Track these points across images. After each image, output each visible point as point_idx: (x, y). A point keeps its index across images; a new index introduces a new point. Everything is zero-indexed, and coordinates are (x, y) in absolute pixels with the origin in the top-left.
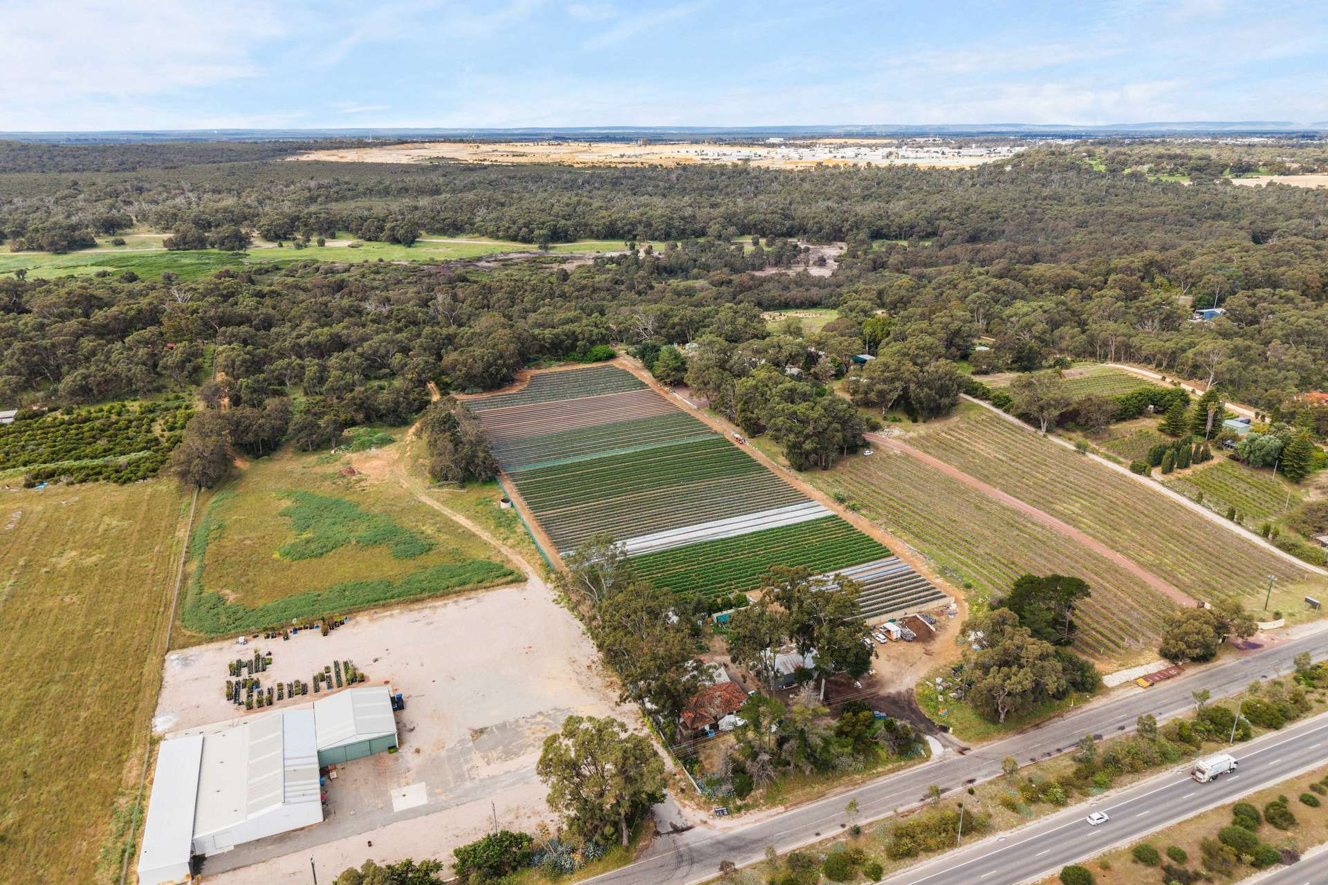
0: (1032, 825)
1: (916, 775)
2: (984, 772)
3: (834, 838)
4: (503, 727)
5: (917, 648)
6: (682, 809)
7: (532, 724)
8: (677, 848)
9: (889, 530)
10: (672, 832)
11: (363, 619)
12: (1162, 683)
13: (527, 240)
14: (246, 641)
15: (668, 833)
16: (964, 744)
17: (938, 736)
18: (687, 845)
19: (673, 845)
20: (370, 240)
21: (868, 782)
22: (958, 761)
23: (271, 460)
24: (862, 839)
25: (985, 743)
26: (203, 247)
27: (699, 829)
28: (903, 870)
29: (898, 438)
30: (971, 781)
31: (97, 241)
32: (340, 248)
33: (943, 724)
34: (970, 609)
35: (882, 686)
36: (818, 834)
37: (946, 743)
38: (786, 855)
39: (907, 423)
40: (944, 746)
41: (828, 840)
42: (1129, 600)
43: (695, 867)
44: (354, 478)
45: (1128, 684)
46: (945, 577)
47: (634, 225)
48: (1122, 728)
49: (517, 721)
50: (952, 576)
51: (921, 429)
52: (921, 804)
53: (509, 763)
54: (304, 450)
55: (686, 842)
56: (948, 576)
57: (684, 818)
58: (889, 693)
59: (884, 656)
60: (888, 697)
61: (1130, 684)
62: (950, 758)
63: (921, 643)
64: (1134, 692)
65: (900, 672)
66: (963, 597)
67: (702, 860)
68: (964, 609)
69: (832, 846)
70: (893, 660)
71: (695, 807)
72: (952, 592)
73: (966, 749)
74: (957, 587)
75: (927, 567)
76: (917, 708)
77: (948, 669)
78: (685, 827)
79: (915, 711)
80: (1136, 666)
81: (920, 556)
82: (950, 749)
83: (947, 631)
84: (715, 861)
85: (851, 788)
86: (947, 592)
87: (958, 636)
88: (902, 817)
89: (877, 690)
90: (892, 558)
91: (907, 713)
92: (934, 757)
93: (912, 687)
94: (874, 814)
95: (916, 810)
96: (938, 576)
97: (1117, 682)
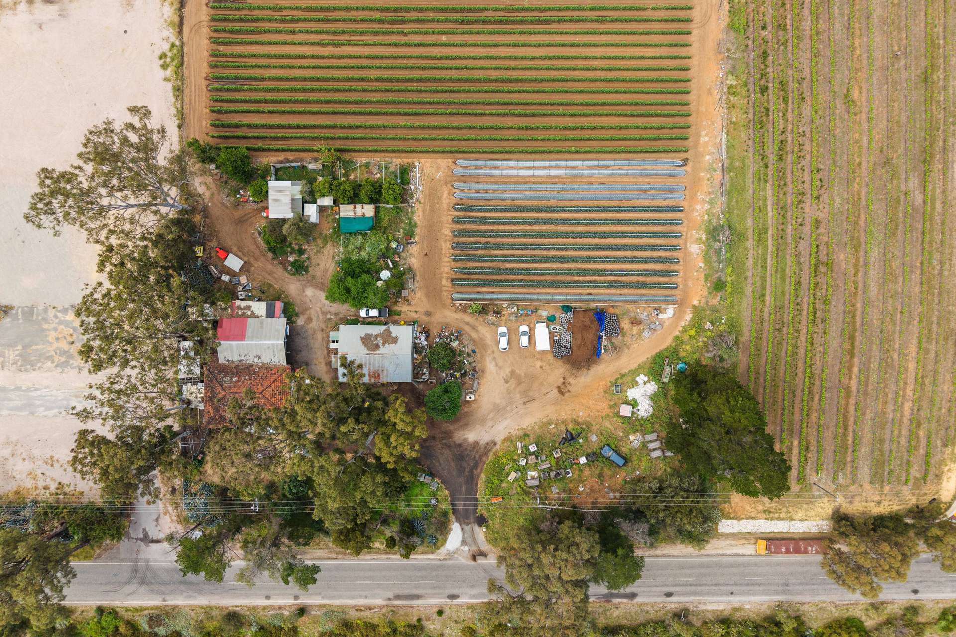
2: (474, 591)
3: (280, 608)
4: (29, 312)
5: (558, 371)
6: (162, 515)
7: (60, 323)
8: (137, 560)
10: (142, 540)
15: (137, 539)
16: (485, 547)
17: (467, 528)
18: (148, 561)
19: (135, 556)
22: (461, 567)
24: (304, 619)
27: (167, 547)
30: (453, 597)
33: (486, 514)
34: (685, 331)
35: (466, 425)
36: (268, 597)
37: (469, 540)
38: (227, 608)
40: (464, 543)
41: (273, 607)
42: (908, 406)
43: (143, 589)
46: (709, 247)
48: (669, 595)
49: (46, 310)
50: (718, 252)
52: (384, 603)
53: (24, 376)
55: (148, 557)
56: (717, 245)
57: (159, 528)
58: (465, 440)
59: (508, 370)
60: (460, 445)
61: (748, 536)
62: (457, 559)
63: (568, 366)
64: (740, 551)
65: (504, 408)
66: (696, 302)
67: (152, 583)
68: (677, 326)
69: (273, 615)
70: (513, 382)
71: (175, 518)
72: (690, 284)
73: (483, 554)
74: (706, 277)
75: (707, 206)
76: (479, 476)
77: (563, 429)
78: (155, 538)
79: (471, 481)
80: (783, 519)
81: (718, 175)
82: (466, 548)
83: (618, 358)
84: (163, 588)
85: (334, 556)
86: (685, 279)
87: (623, 376)
88: (357, 610)
89: (455, 430)
90: (677, 159)
91: (461, 480)
92: (443, 551)
93: (499, 439)
94: (333, 597)
95: (375, 608)
96: (704, 237)
97: (735, 531)
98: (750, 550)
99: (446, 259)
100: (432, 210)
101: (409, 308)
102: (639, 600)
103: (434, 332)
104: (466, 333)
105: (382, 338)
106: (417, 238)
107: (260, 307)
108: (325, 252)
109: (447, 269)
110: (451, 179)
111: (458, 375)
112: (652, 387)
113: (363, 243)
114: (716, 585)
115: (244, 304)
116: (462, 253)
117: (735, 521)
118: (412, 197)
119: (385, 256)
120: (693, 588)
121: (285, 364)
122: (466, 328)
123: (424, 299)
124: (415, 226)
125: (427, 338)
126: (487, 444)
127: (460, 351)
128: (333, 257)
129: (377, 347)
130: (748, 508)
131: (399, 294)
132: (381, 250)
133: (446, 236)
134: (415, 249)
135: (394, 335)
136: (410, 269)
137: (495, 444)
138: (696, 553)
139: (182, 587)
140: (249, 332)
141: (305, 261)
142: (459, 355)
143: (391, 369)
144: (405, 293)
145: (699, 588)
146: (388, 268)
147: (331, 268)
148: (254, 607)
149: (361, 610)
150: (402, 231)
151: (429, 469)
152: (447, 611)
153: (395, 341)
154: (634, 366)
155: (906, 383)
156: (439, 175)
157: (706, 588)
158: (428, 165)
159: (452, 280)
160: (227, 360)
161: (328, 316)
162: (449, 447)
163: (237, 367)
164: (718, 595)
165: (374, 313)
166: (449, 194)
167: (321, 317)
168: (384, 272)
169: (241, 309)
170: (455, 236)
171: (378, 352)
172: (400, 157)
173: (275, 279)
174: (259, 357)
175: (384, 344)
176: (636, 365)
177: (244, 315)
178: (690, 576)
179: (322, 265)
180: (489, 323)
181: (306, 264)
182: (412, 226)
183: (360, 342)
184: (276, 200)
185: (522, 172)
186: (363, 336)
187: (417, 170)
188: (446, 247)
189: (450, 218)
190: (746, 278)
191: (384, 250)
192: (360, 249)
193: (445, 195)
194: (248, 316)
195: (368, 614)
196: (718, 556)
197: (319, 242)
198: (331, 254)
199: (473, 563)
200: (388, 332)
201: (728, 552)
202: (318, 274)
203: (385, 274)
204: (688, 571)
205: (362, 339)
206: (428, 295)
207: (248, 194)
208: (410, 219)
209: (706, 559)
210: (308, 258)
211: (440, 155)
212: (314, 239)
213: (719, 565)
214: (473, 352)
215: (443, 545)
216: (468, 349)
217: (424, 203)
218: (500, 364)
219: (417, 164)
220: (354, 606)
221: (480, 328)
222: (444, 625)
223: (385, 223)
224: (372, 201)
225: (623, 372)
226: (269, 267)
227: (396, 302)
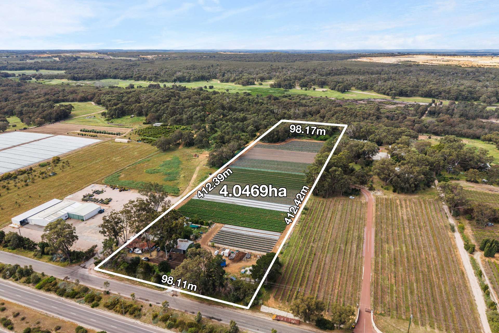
1: (149, 292)
3: (102, 291)
5: (228, 262)
11: (132, 191)
12: (285, 323)
13: (388, 95)
14: (106, 187)
15: (81, 266)
18: (79, 271)
19: (76, 269)
20: (332, 89)
21: (137, 286)
22: (167, 296)
23: (188, 148)
24: (107, 296)
25: (185, 298)
26: (280, 87)
27: (87, 270)
29: (377, 196)
30: (158, 303)
31: (256, 83)
32: (319, 92)
36: (101, 288)
39: (391, 191)
44: (194, 157)
45: (271, 314)
47: (440, 93)
50: (284, 247)
51: (391, 195)
54: (198, 148)
57: (90, 266)
61: (271, 315)
62: (167, 294)
63: (231, 262)
64: (266, 318)
67: (73, 276)
73: (177, 295)
78: (86, 267)
80: (285, 311)
82: (172, 292)
83: (247, 262)
90: (281, 233)
92: (164, 291)
97: (267, 311)
98: (270, 319)
99: (212, 238)
100: (214, 230)
102: (222, 322)
106: (207, 233)
109: (210, 239)
110: (222, 227)
113: (193, 230)
114: (253, 325)
116: (216, 238)
117: (267, 307)
118: (211, 227)
120: (244, 324)
122: (208, 250)
129: (182, 242)
130: (273, 305)
133: (214, 234)
134: (205, 234)
136: (201, 237)
143: (183, 246)
144: (197, 240)
145: (246, 325)
148: (95, 289)
150: (204, 231)
152: (153, 306)
153: (187, 242)
154: (251, 265)
155: (336, 284)
156: (219, 226)
157: (249, 326)
158: (218, 224)
159: (210, 241)
164: (252, 328)
170: (216, 235)
175: (184, 242)
180: (215, 250)
188: (213, 236)
189: (217, 232)
191: (197, 232)
193: (219, 229)
196: (257, 317)
199: (172, 297)
201: (261, 317)
204: (244, 319)
208: (207, 230)
211: (222, 224)
213: (257, 320)
215: (166, 290)
219: (215, 223)
220: (125, 297)
223: (201, 229)
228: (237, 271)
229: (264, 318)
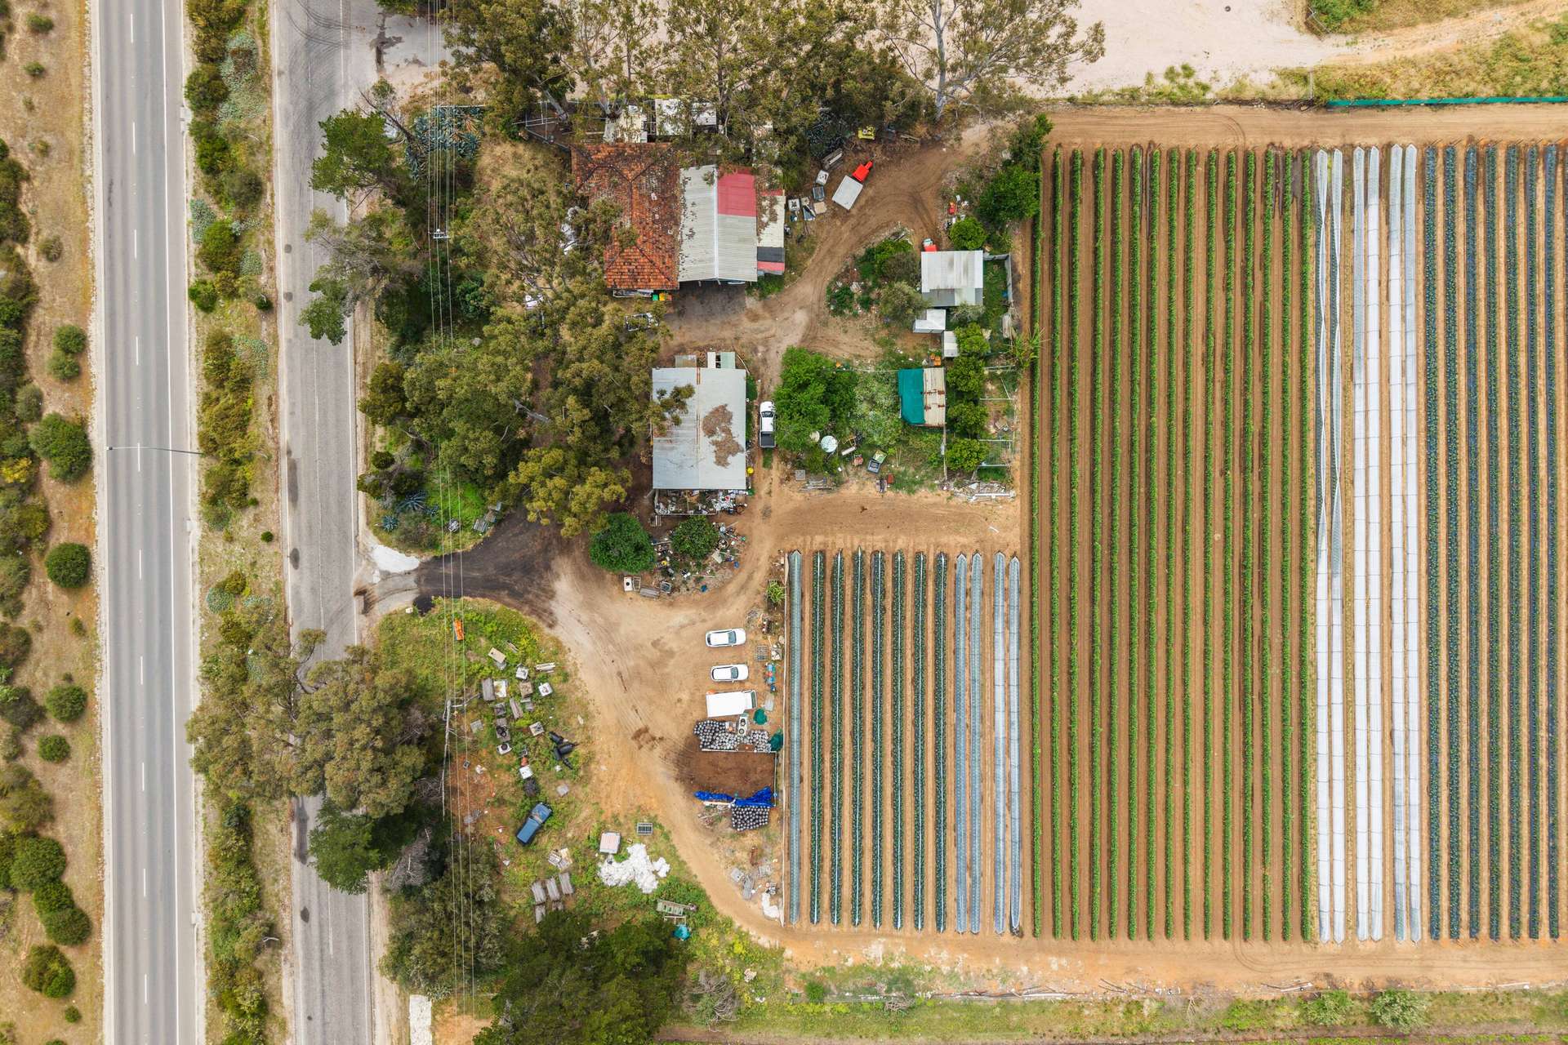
0: (194, 594)
2: (305, 594)
3: (272, 269)
5: (673, 729)
6: (424, 69)
8: (347, 27)
9: (1150, 1006)
10: (382, 35)
15: (382, 27)
16: (380, 611)
17: (411, 581)
18: (347, 46)
19: (354, 23)
22: (345, 570)
24: (254, 309)
28: (194, 342)
30: (295, 558)
33: (434, 612)
34: (742, 936)
35: (582, 577)
36: (288, 248)
37: (390, 584)
38: (269, 179)
40: (386, 575)
41: (272, 257)
43: (299, 37)
46: (879, 974)
48: (305, 915)
50: (871, 989)
52: (283, 444)
55: (353, 46)
56: (882, 987)
57: (403, 65)
58: (558, 576)
59: (674, 645)
60: (548, 568)
62: (358, 565)
63: (681, 745)
64: (381, 1032)
65: (612, 641)
66: (788, 953)
67: (308, 52)
68: (749, 923)
69: (258, 258)
70: (654, 654)
71: (419, 91)
72: (819, 944)
73: (367, 608)
74: (831, 970)
75: (945, 969)
76: (498, 600)
77: (578, 739)
78: (385, 57)
79: (489, 587)
81: (996, 987)
82: (376, 579)
83: (696, 828)
84: (300, 71)
85: (360, 359)
86: (827, 936)
87: (667, 836)
88: (270, 398)
89: (575, 560)
90: (1022, 920)
91: (491, 571)
92: (371, 540)
93: (559, 632)
94: (290, 357)
95: (274, 428)
96: (895, 965)
97: (413, 1022)
99: (856, 543)
100: (936, 519)
101: (776, 481)
102: (296, 865)
103: (737, 523)
104: (735, 576)
105: (725, 442)
106: (890, 494)
107: (774, 237)
108: (866, 343)
109: (840, 544)
110: (987, 550)
111: (665, 563)
112: (648, 885)
113: (881, 406)
114: (323, 992)
115: (780, 210)
116: (868, 568)
117: (429, 1022)
118: (958, 485)
119: (860, 442)
120: (316, 955)
121: (681, 279)
122: (742, 576)
123: (791, 506)
124: (911, 491)
125: (726, 511)
126: (551, 613)
127: (705, 566)
128: (858, 357)
129: (711, 432)
131: (798, 464)
132: (870, 435)
133: (895, 541)
134: (873, 491)
135: (730, 459)
136: (839, 483)
137: (551, 626)
138: (376, 962)
139: (303, 104)
140: (732, 220)
141: (851, 309)
142: (698, 565)
143: (674, 455)
144: (800, 474)
145: (316, 964)
146: (841, 447)
147: (839, 353)
148: (271, 226)
149: (270, 405)
150: (902, 469)
151: (509, 517)
152: (269, 549)
153: (721, 461)
154: (683, 854)
156: (994, 530)
157: (316, 975)
158: (1011, 511)
159: (823, 552)
160: (685, 183)
161: (761, 349)
162: (546, 550)
163: (675, 197)
164: (306, 995)
165: (767, 425)
166: (964, 546)
167: (759, 336)
168: (834, 441)
169: (771, 205)
170: (895, 556)
171: (702, 433)
172: (1022, 465)
173: (822, 261)
174: (691, 235)
175: (715, 443)
176: (684, 857)
177: (760, 211)
178: (337, 948)
179: (843, 338)
180: (752, 613)
181: (846, 311)
182: (911, 486)
183: (718, 404)
184: (951, 263)
185: (999, 667)
186: (729, 409)
187: (1002, 493)
188: (878, 541)
189: (923, 548)
190: (828, 1035)
191: (870, 440)
192: (872, 401)
193: (963, 540)
194: (759, 217)
195: (263, 415)
196: (371, 993)
197: (883, 334)
198: (863, 353)
199: (352, 591)
200: (735, 450)
201: (377, 1011)
202: (831, 332)
203: (830, 444)
204: (344, 946)
205: (724, 407)
206: (798, 512)
207: (961, 216)
208: (921, 483)
209: (366, 973)
210: (856, 315)
211: (1027, 533)
212: (888, 325)
213: (355, 999)
214: (704, 588)
215: (382, 540)
216: (708, 579)
217: (948, 506)
218: (685, 633)
219: (1012, 493)
220: (276, 393)
221: (743, 598)
222: (248, 544)
223: (915, 442)
224: (951, 422)
225: (673, 836)
226: (841, 250)
227: (785, 460)
228: (616, 805)
229: (379, 1021)
